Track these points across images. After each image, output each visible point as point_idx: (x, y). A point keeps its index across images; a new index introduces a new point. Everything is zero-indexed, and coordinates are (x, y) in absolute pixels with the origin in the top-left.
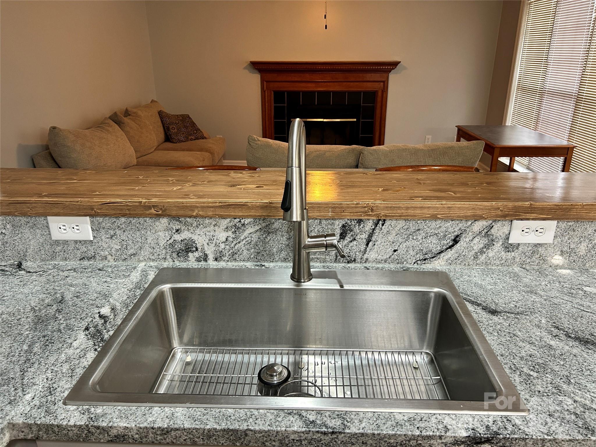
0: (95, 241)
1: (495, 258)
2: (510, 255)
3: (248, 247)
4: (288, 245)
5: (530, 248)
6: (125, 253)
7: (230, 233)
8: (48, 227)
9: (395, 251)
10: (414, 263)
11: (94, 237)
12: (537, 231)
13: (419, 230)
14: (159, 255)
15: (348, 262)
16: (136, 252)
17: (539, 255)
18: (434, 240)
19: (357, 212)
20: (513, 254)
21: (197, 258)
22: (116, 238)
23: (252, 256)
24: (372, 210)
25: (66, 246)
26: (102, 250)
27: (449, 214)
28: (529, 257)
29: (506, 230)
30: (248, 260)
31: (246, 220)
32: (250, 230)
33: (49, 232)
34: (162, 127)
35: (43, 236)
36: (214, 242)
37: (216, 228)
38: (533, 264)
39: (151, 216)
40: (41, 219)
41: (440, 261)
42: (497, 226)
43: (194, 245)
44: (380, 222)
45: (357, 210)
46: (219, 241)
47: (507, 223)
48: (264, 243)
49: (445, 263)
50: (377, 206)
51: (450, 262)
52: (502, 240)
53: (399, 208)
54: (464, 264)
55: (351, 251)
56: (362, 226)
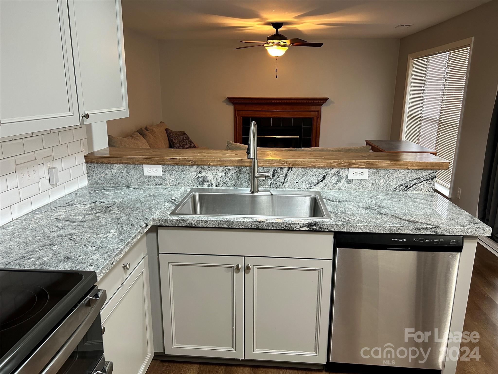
0: (163, 176)
1: (342, 186)
2: (349, 185)
3: (231, 180)
4: (249, 179)
5: (358, 182)
6: (176, 182)
7: (223, 174)
8: (143, 170)
9: (297, 183)
10: (306, 189)
11: (163, 174)
12: (360, 173)
13: (307, 173)
14: (191, 183)
15: (276, 188)
16: (181, 182)
17: (362, 185)
18: (314, 177)
19: (279, 164)
20: (350, 184)
21: (208, 185)
22: (173, 175)
23: (233, 185)
24: (286, 163)
25: (150, 178)
26: (166, 180)
27: (320, 165)
28: (358, 186)
29: (346, 173)
30: (231, 187)
31: (230, 167)
32: (232, 172)
33: (143, 172)
34: (167, 139)
35: (140, 174)
36: (216, 178)
37: (217, 171)
38: (360, 189)
39: (189, 165)
40: (140, 166)
41: (318, 188)
42: (342, 171)
43: (207, 179)
44: (290, 169)
45: (280, 163)
46: (218, 177)
47: (346, 170)
48: (239, 178)
49: (320, 188)
50: (288, 161)
51: (322, 188)
52: (345, 178)
53: (298, 162)
54: (328, 189)
55: (277, 182)
56: (282, 171)
